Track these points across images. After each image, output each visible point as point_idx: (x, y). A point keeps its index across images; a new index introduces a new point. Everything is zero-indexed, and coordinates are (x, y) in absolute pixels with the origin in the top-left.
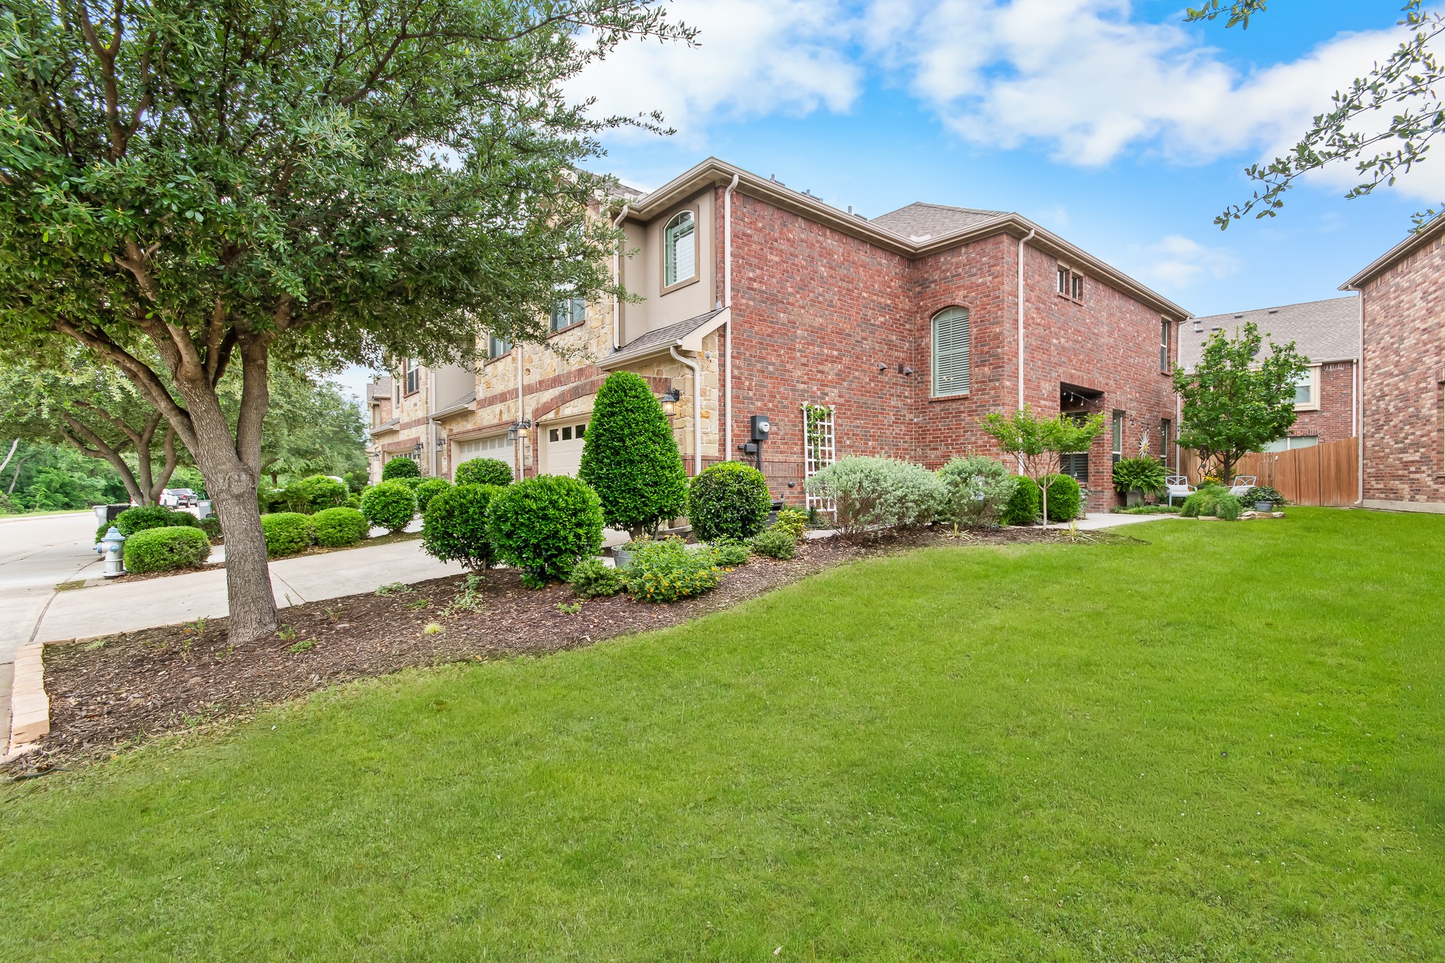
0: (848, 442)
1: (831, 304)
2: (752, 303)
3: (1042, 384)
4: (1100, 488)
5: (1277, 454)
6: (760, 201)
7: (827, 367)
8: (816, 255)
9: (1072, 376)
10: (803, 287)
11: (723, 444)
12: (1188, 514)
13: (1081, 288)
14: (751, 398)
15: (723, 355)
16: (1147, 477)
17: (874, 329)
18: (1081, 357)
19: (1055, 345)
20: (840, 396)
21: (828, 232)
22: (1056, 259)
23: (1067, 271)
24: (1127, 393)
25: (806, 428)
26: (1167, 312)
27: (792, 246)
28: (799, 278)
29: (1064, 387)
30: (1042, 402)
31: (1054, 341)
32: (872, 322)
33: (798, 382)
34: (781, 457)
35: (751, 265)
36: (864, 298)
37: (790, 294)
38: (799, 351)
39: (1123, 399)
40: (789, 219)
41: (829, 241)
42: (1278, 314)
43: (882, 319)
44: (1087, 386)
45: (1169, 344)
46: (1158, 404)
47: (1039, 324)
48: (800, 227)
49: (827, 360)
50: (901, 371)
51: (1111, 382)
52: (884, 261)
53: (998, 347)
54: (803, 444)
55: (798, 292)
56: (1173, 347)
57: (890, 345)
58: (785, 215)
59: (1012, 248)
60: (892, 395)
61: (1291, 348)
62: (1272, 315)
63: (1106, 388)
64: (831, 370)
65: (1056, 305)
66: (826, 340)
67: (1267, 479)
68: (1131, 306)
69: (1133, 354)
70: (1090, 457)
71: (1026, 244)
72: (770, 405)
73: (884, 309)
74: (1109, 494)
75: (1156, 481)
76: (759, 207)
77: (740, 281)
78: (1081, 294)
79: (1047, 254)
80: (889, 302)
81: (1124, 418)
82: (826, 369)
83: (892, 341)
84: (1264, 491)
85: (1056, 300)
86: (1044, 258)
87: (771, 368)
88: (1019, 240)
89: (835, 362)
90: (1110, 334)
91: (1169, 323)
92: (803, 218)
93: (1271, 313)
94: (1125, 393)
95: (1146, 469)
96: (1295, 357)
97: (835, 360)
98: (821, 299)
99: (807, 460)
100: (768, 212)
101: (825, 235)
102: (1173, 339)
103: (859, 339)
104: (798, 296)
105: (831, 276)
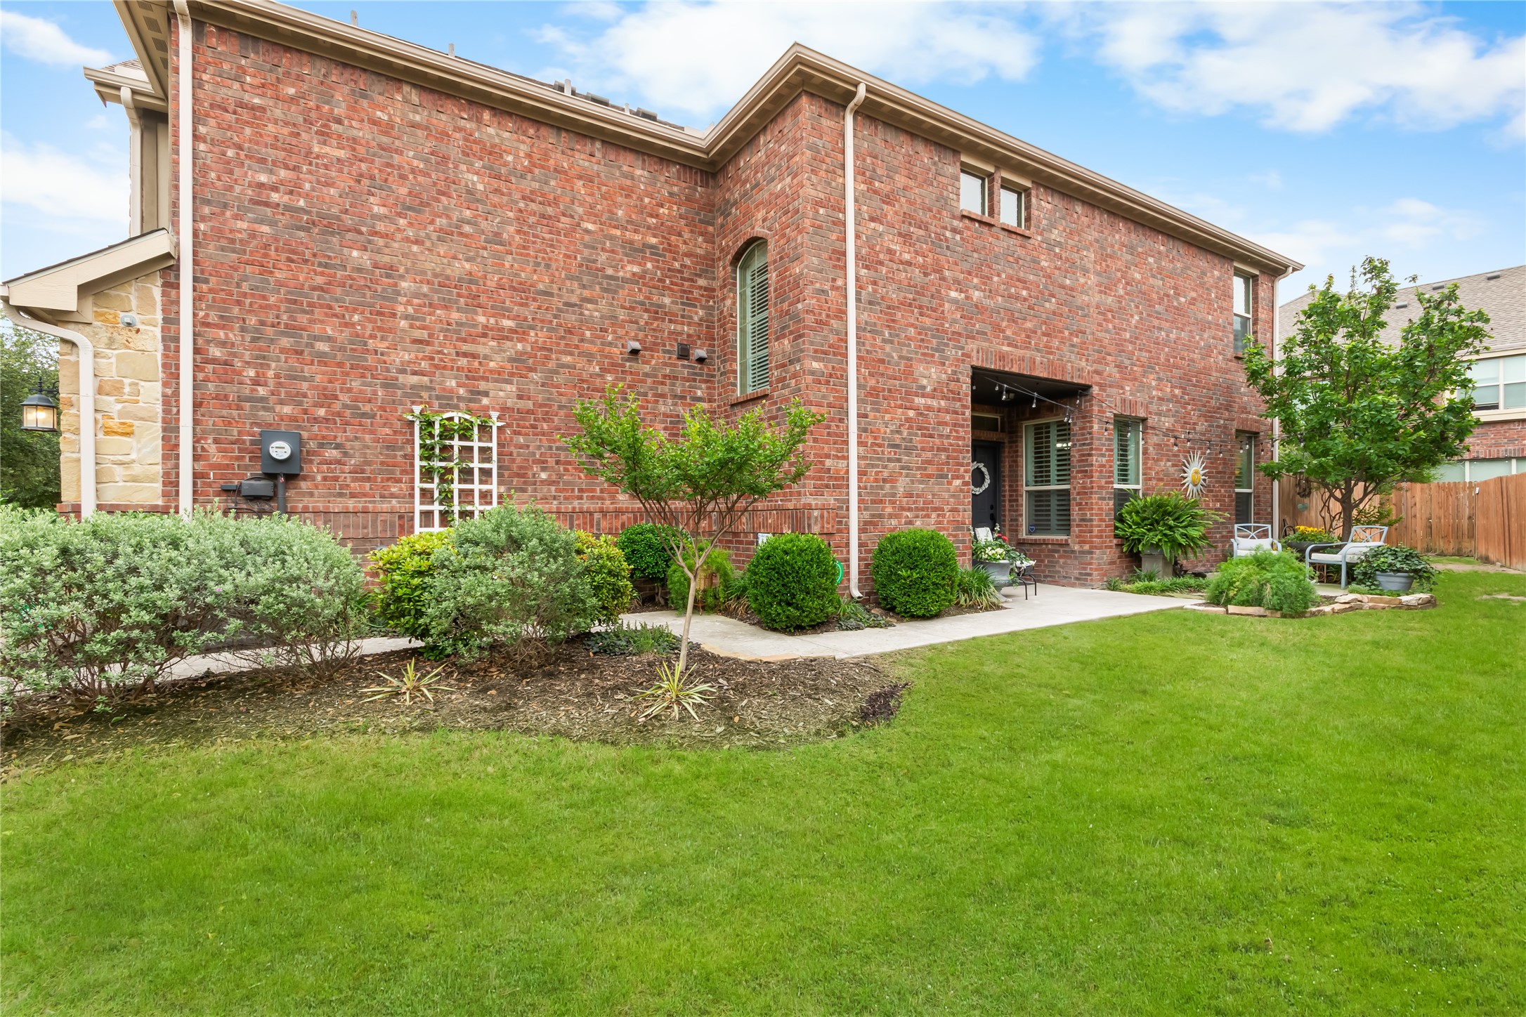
0: (544, 476)
1: (496, 238)
2: (265, 229)
3: (920, 369)
4: (1087, 547)
5: (1478, 485)
6: (287, 49)
7: (486, 347)
8: (455, 153)
9: (1002, 357)
10: (416, 205)
11: (171, 483)
12: (1215, 601)
13: (1028, 207)
14: (262, 399)
15: (171, 321)
16: (1170, 528)
17: (611, 286)
18: (1029, 325)
19: (955, 301)
20: (520, 397)
21: (487, 115)
22: (956, 152)
23: (990, 175)
24: (1150, 387)
25: (417, 452)
26: (1244, 259)
27: (386, 134)
28: (404, 191)
29: (979, 375)
30: (919, 401)
31: (953, 294)
32: (610, 272)
33: (403, 371)
34: (351, 504)
35: (263, 161)
36: (587, 231)
37: (380, 218)
38: (406, 317)
39: (1140, 397)
40: (377, 89)
41: (491, 131)
42: (1501, 280)
43: (636, 269)
44: (1044, 375)
45: (1256, 311)
46: (1228, 407)
47: (909, 263)
48: (406, 101)
49: (485, 335)
50: (684, 354)
51: (1110, 370)
52: (638, 172)
53: (798, 302)
54: (412, 480)
55: (399, 215)
56: (1262, 315)
57: (657, 312)
58: (363, 81)
59: (826, 123)
60: (663, 396)
61: (1452, 297)
62: (1492, 282)
63: (1097, 378)
64: (495, 355)
65: (954, 230)
66: (483, 299)
67: (1465, 522)
68: (1160, 245)
69: (1166, 325)
70: (1073, 495)
71: (856, 113)
72: (322, 412)
73: (637, 252)
74: (1105, 555)
75: (1185, 535)
76: (286, 60)
77: (230, 189)
78: (1028, 219)
79: (927, 141)
80: (654, 241)
81: (1146, 428)
82: (481, 350)
83: (662, 306)
84: (1395, 554)
85: (956, 223)
86: (920, 147)
87: (323, 347)
88: (845, 107)
89: (507, 338)
90: (1106, 289)
91: (1255, 277)
92: (414, 86)
93: (1490, 279)
94: (1143, 387)
95: (1169, 514)
96: (1459, 312)
97: (503, 336)
98: (467, 229)
99: (418, 508)
100: (312, 71)
101: (479, 120)
102: (1262, 304)
103: (574, 299)
104: (402, 222)
105: (497, 191)
